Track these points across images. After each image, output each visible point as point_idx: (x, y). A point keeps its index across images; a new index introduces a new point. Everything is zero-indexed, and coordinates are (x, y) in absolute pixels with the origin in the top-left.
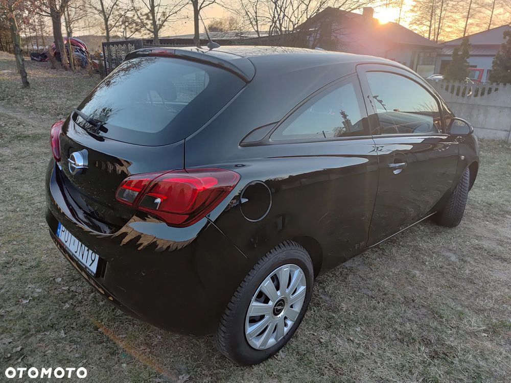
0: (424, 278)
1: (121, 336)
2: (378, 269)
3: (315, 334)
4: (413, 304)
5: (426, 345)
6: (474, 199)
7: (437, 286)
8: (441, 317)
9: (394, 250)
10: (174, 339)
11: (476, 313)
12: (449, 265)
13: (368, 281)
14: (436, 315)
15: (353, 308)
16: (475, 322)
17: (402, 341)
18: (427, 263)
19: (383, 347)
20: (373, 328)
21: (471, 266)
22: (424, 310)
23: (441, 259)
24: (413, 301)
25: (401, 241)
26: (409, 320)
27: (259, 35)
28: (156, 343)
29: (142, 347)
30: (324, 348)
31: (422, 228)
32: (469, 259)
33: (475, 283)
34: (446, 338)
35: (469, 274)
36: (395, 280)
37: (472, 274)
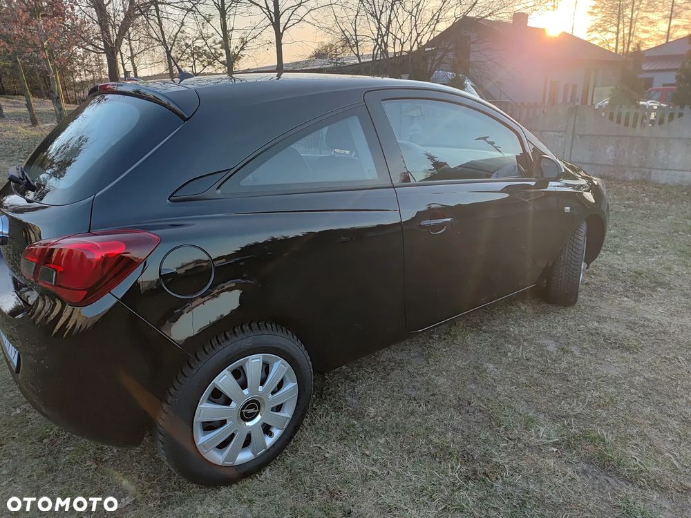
0: (498, 373)
1: (68, 449)
2: (437, 361)
3: (323, 447)
4: (467, 408)
5: (465, 463)
6: (619, 267)
7: (513, 384)
8: (500, 426)
9: (469, 337)
10: (133, 452)
11: (554, 420)
12: (542, 356)
13: (418, 378)
14: (493, 422)
15: (384, 413)
16: (545, 431)
17: (434, 457)
18: (509, 354)
19: (406, 463)
20: (402, 438)
21: (574, 356)
22: (481, 416)
23: (532, 349)
24: (470, 403)
25: (486, 325)
26: (454, 429)
27: (359, 60)
28: (107, 458)
29: (88, 463)
30: (327, 465)
31: (522, 308)
32: (573, 348)
33: (568, 381)
34: (496, 453)
35: (565, 368)
36: (455, 376)
37: (568, 369)
